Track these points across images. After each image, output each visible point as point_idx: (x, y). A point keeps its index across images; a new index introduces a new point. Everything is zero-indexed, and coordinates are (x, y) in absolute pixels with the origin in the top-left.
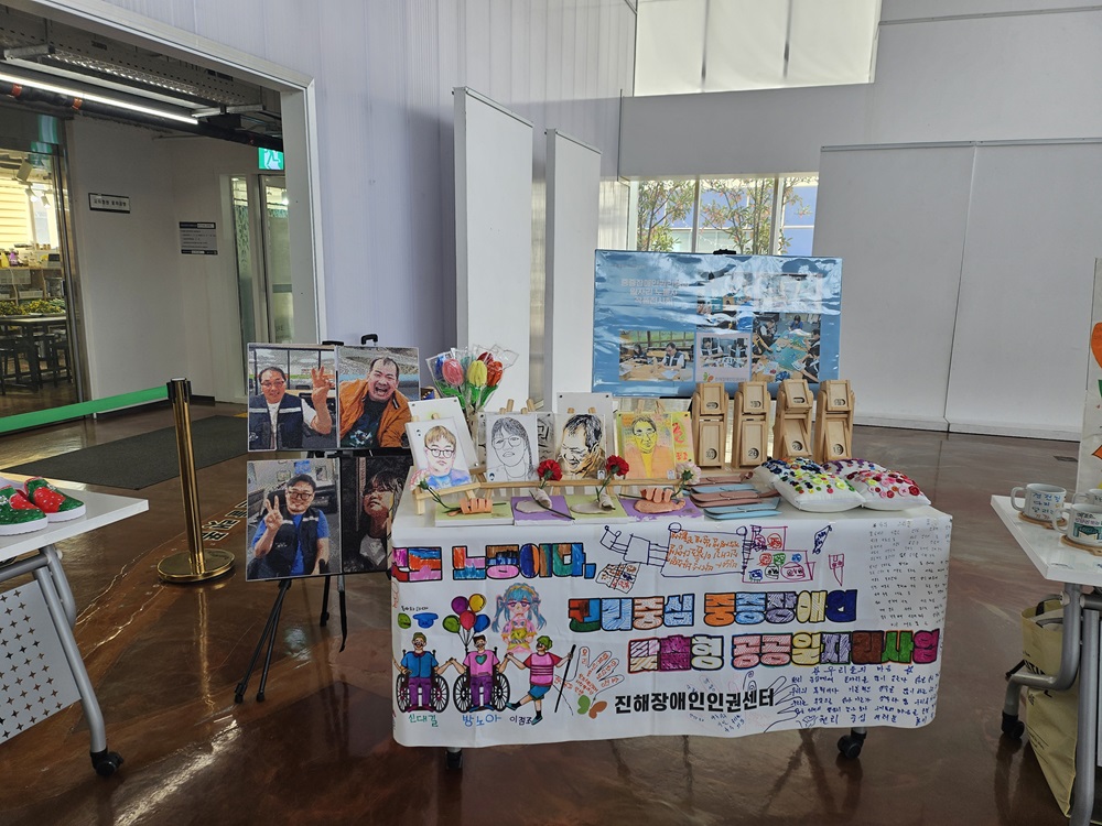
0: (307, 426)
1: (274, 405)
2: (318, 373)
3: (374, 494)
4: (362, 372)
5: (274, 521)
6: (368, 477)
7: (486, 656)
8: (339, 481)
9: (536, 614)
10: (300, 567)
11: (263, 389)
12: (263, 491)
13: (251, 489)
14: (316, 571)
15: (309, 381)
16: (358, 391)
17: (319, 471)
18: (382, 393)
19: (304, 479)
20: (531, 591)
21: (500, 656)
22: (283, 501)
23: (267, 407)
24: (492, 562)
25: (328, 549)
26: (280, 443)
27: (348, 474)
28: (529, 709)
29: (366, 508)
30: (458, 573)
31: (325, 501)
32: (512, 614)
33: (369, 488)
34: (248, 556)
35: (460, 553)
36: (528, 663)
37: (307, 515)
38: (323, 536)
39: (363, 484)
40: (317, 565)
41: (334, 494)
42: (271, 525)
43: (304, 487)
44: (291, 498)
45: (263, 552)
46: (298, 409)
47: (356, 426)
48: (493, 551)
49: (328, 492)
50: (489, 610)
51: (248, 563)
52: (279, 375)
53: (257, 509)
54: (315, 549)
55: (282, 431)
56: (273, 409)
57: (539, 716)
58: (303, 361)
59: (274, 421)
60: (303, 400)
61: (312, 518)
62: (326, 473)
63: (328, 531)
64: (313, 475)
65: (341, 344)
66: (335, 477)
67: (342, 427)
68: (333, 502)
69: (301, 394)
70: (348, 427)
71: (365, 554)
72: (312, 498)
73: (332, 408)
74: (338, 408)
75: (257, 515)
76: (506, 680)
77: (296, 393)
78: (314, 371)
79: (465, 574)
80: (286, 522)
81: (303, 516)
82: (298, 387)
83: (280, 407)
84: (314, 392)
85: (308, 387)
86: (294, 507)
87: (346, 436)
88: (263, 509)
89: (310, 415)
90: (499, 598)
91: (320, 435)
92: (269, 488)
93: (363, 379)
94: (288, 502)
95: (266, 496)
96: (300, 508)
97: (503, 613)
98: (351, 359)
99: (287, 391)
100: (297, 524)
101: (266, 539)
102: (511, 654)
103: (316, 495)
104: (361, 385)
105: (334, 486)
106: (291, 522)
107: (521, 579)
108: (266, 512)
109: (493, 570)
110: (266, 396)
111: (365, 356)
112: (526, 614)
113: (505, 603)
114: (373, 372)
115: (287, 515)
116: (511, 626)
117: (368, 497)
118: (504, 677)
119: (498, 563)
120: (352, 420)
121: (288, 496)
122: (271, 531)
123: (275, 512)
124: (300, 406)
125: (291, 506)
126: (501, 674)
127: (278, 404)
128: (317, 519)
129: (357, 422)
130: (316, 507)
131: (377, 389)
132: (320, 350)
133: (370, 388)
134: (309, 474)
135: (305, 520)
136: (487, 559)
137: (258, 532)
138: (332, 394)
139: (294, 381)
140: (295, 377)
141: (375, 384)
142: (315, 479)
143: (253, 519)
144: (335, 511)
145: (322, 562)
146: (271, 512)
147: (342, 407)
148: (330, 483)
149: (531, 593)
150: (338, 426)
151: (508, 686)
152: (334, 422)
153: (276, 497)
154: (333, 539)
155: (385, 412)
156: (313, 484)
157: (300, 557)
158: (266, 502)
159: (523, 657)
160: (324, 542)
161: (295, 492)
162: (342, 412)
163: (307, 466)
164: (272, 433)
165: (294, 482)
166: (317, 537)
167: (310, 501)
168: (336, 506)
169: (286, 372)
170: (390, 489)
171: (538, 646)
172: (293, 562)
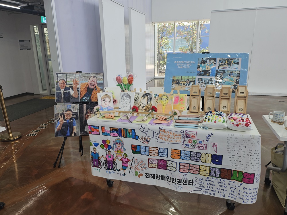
0: (71, 95)
1: (62, 90)
2: (75, 81)
3: (88, 114)
4: (87, 80)
5: (62, 121)
6: (87, 110)
7: (111, 156)
8: (79, 111)
9: (123, 147)
10: (69, 134)
11: (60, 85)
12: (59, 113)
13: (56, 113)
14: (73, 135)
15: (72, 83)
16: (85, 86)
17: (73, 108)
18: (92, 86)
19: (69, 110)
20: (121, 141)
21: (114, 157)
22: (64, 116)
23: (61, 90)
24: (111, 132)
25: (76, 129)
26: (64, 100)
27: (81, 109)
28: (122, 172)
29: (86, 118)
30: (103, 134)
31: (75, 116)
32: (117, 146)
33: (87, 113)
34: (55, 130)
35: (103, 128)
36: (121, 160)
37: (70, 120)
38: (75, 126)
39: (85, 111)
40: (73, 133)
41: (78, 114)
42: (61, 122)
43: (69, 112)
44: (66, 115)
45: (59, 129)
46: (69, 91)
47: (85, 95)
48: (111, 129)
49: (76, 114)
50: (111, 144)
51: (55, 132)
52: (64, 81)
53: (57, 118)
54: (73, 129)
55: (64, 97)
56: (62, 91)
57: (125, 174)
58: (70, 77)
59: (62, 94)
60: (70, 88)
61: (72, 121)
62: (75, 109)
63: (76, 124)
64: (72, 109)
65: (81, 72)
66: (78, 109)
67: (81, 96)
68: (77, 116)
69: (70, 87)
70: (82, 96)
71: (86, 131)
72: (72, 115)
73: (78, 91)
74: (80, 91)
75: (57, 120)
76: (116, 163)
77: (68, 86)
78: (73, 80)
79: (105, 134)
80: (65, 122)
81: (69, 120)
82: (69, 85)
83: (64, 90)
84: (73, 86)
85: (72, 85)
86: (67, 118)
87: (82, 98)
88: (59, 118)
89: (72, 93)
90: (113, 141)
91: (75, 98)
92: (60, 112)
93: (87, 82)
94: (65, 116)
95: (59, 114)
96: (68, 118)
97: (115, 145)
98: (84, 76)
99: (66, 86)
100: (68, 122)
101: (60, 126)
102: (117, 157)
103: (73, 115)
104: (87, 84)
105: (77, 112)
106: (66, 122)
107: (119, 137)
108: (59, 119)
109: (112, 134)
110: (61, 87)
111: (88, 76)
112: (121, 147)
113: (115, 143)
114: (90, 80)
115: (65, 120)
116: (117, 149)
117: (86, 115)
118: (116, 162)
119: (113, 132)
120: (84, 94)
121: (65, 115)
122: (61, 124)
123: (62, 119)
124: (70, 90)
125: (66, 117)
126: (115, 161)
127: (64, 89)
128: (73, 121)
129: (85, 94)
130: (73, 118)
131: (91, 85)
132: (75, 74)
133: (89, 85)
134: (71, 109)
135: (70, 121)
136: (110, 131)
137: (58, 124)
138: (78, 86)
139: (68, 83)
140: (68, 82)
141: (90, 84)
142: (72, 110)
143: (56, 121)
144: (78, 119)
145: (74, 133)
146: (61, 119)
147: (81, 90)
148: (76, 111)
149: (122, 141)
150: (80, 96)
151: (117, 165)
152: (79, 94)
153: (62, 115)
154: (77, 126)
155: (93, 92)
156: (72, 111)
157: (68, 131)
158: (60, 116)
159: (120, 158)
160: (75, 127)
161: (67, 113)
162: (81, 92)
163: (70, 106)
164: (62, 97)
165: (67, 111)
166: (73, 126)
167: (71, 116)
168: (78, 117)
169: (66, 80)
170: (93, 113)
171: (124, 156)
172: (67, 132)
